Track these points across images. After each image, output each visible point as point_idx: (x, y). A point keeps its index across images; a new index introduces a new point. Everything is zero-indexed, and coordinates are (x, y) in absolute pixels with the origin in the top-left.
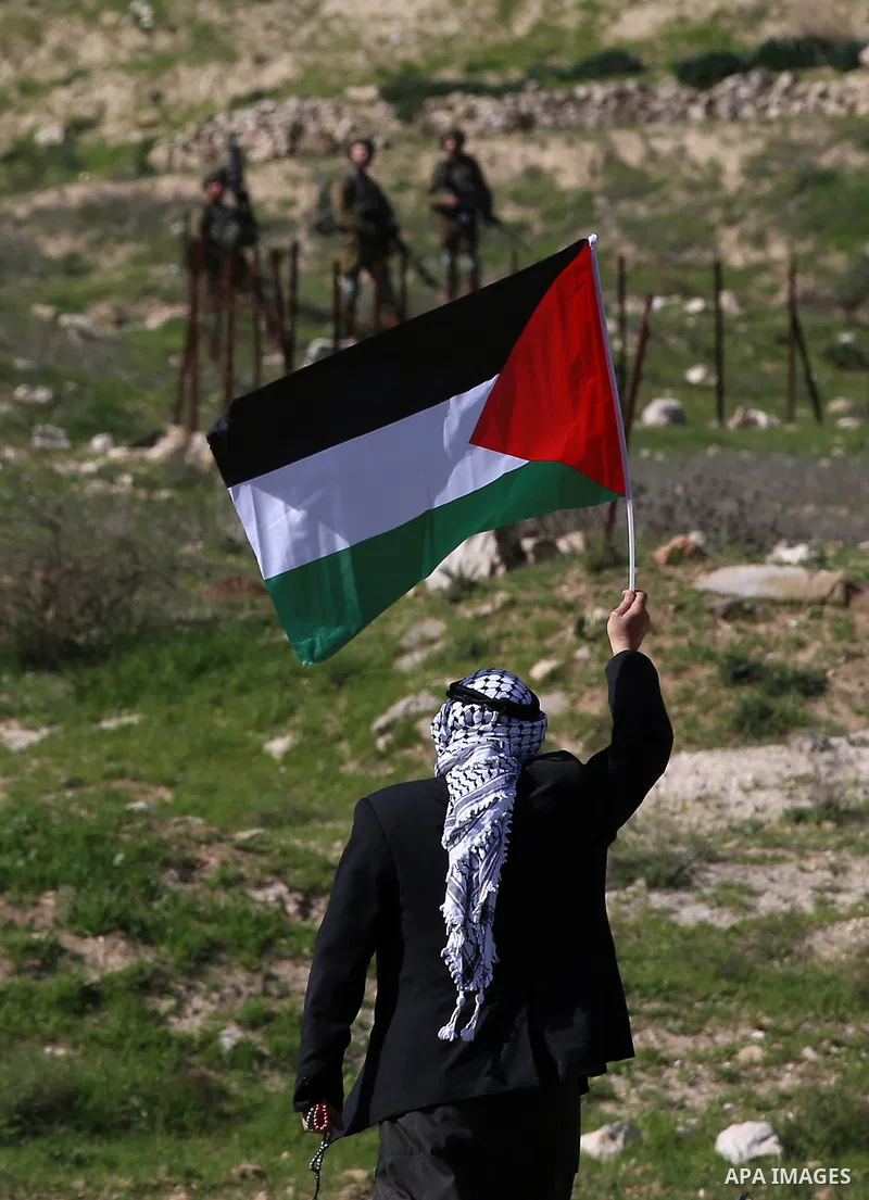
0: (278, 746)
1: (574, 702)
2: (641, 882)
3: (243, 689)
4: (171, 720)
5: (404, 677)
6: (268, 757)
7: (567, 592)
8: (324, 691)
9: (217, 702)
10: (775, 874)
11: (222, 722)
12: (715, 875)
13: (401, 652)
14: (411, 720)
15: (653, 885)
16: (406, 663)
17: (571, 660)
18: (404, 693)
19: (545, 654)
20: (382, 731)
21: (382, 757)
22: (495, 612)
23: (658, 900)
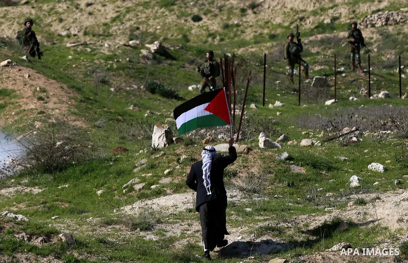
0: (99, 192)
1: (173, 180)
2: (138, 229)
3: (96, 177)
4: (75, 186)
5: (134, 173)
6: (97, 195)
7: (178, 152)
8: (115, 177)
9: (88, 181)
10: (173, 226)
11: (88, 186)
12: (159, 227)
13: (136, 167)
14: (132, 185)
15: (141, 230)
16: (135, 170)
17: (174, 169)
18: (132, 178)
19: (169, 167)
20: (125, 188)
21: (124, 194)
22: (160, 157)
23: (142, 234)
